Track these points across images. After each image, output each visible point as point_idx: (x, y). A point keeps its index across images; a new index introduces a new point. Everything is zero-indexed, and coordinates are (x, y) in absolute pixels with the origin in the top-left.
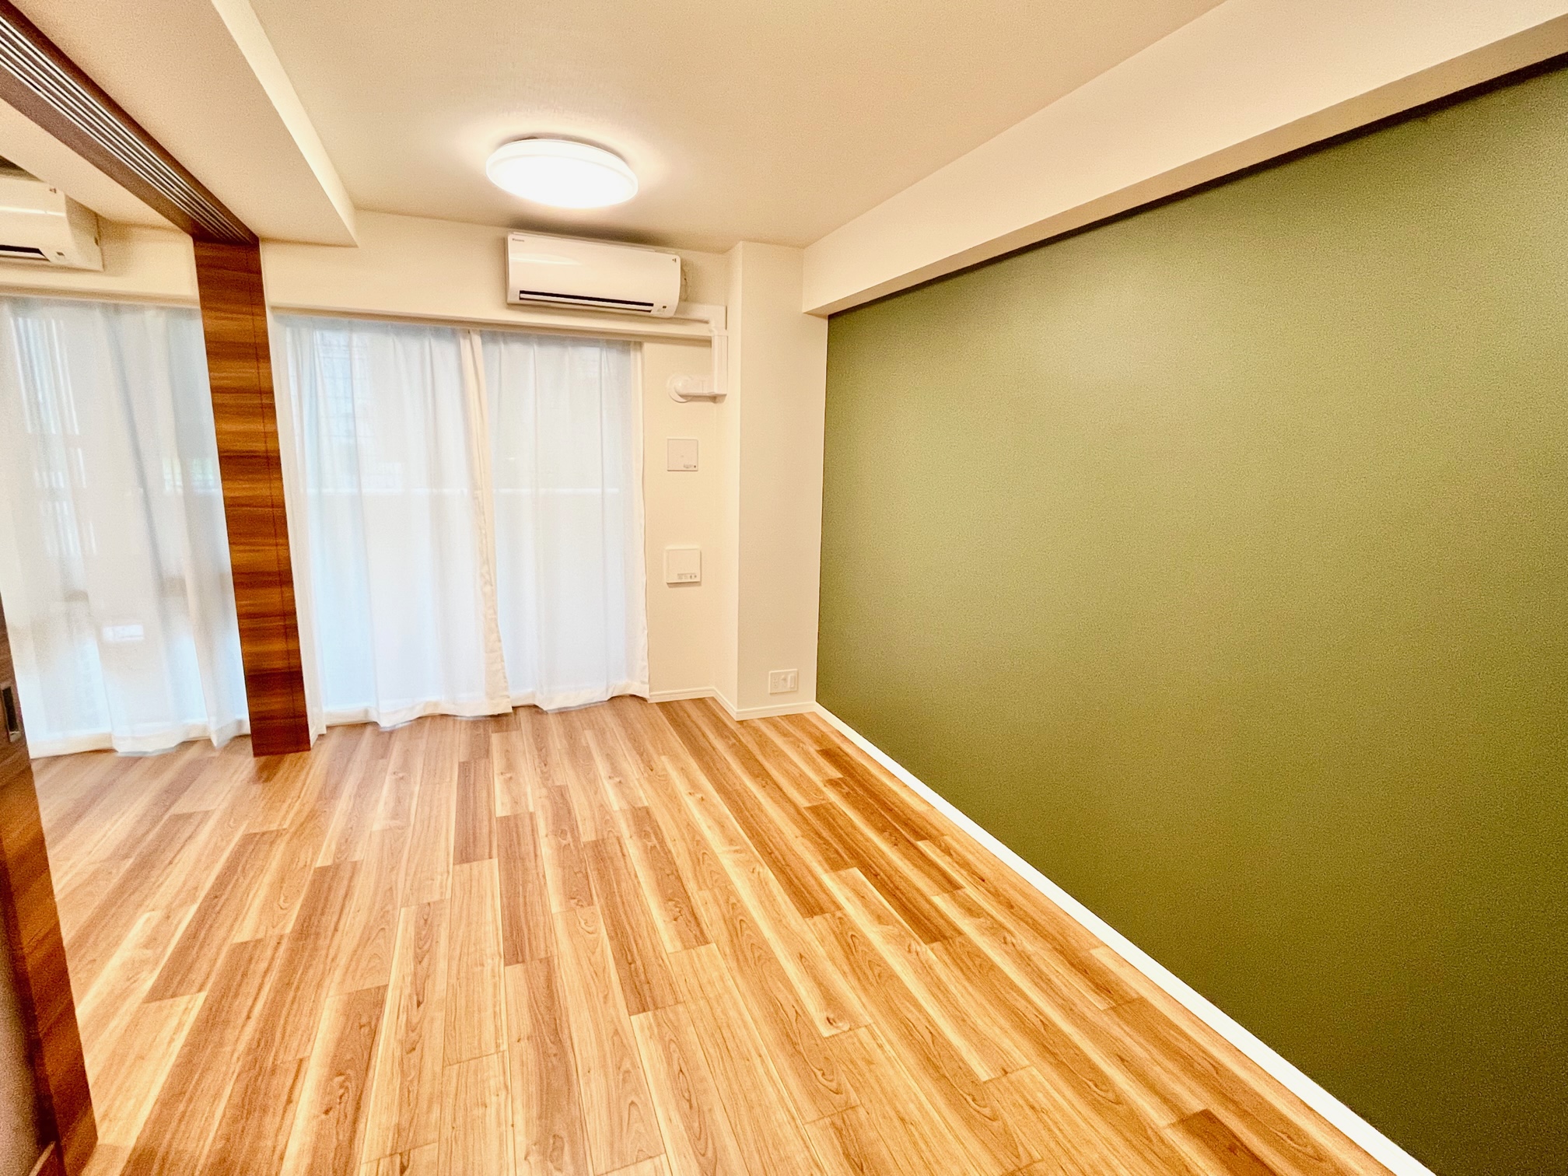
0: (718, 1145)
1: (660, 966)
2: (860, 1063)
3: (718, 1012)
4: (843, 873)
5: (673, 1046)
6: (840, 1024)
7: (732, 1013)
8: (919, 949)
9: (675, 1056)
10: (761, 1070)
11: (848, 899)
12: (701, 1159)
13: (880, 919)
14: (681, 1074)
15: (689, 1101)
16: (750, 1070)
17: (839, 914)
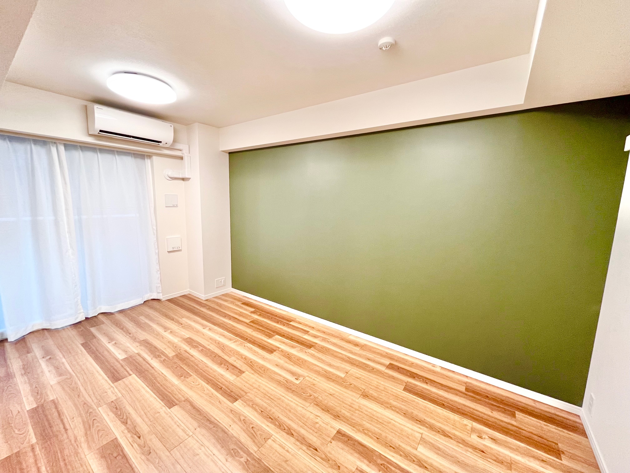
0: (287, 425)
1: (233, 385)
2: (312, 386)
3: (262, 391)
4: (274, 338)
5: (254, 406)
6: (300, 379)
7: (267, 389)
8: (308, 351)
9: (257, 408)
10: (286, 400)
11: (280, 345)
12: (285, 431)
13: (293, 347)
14: (262, 412)
15: (270, 418)
16: (283, 401)
17: (280, 350)
